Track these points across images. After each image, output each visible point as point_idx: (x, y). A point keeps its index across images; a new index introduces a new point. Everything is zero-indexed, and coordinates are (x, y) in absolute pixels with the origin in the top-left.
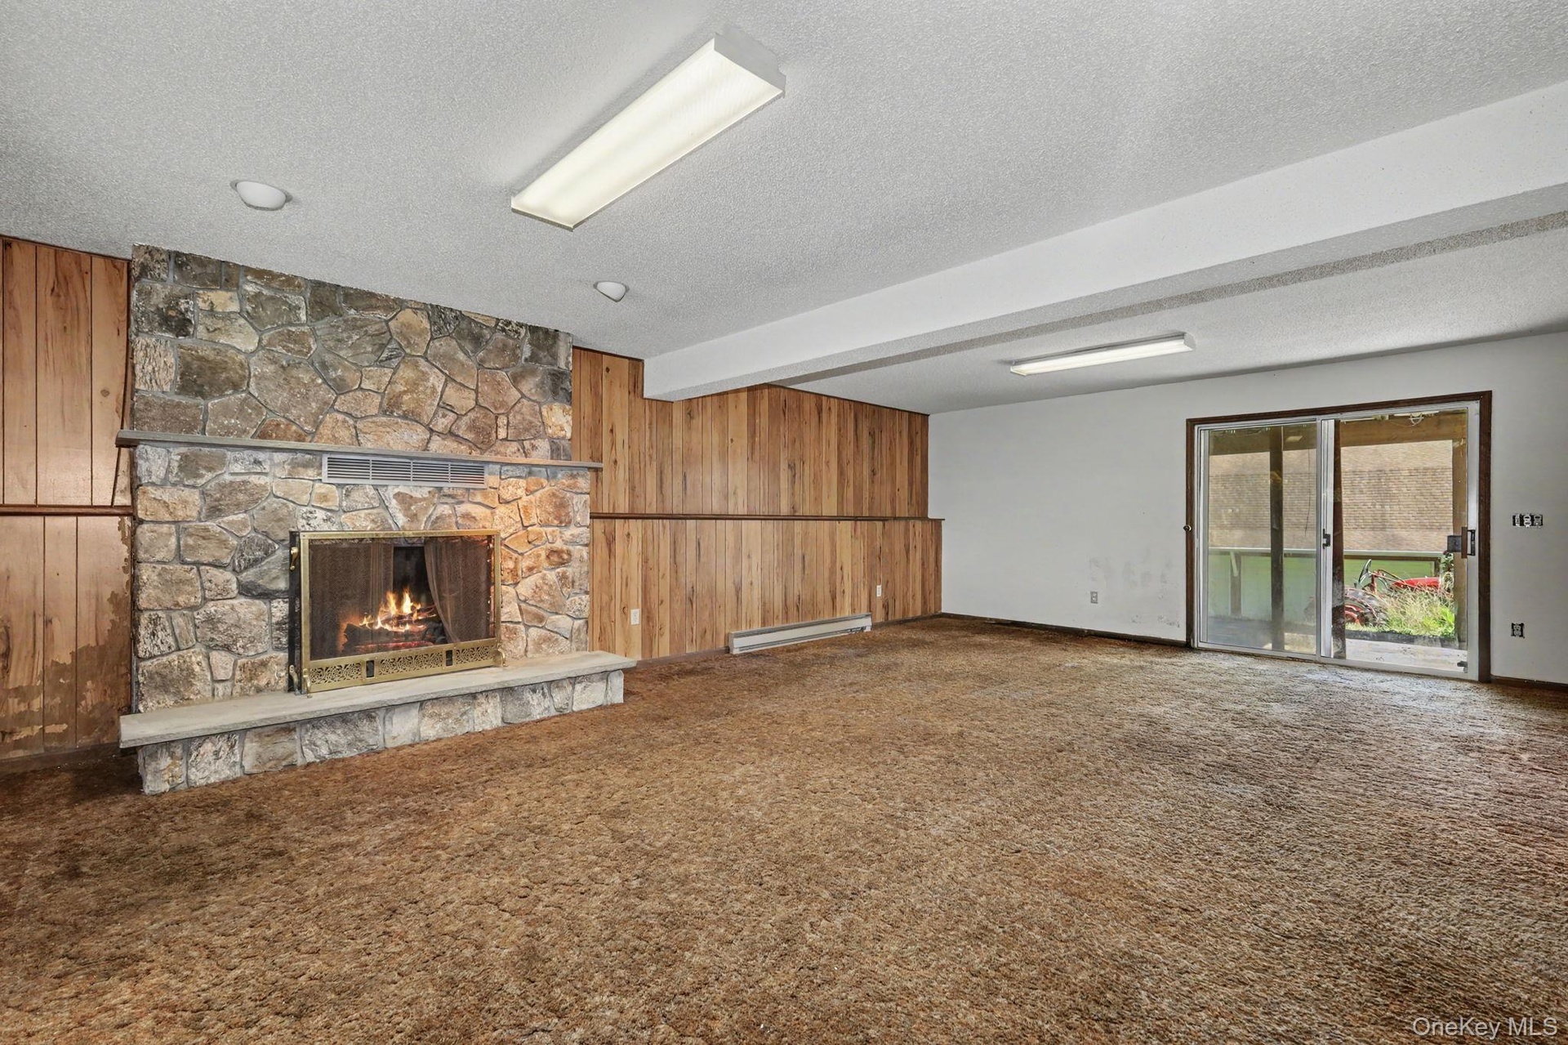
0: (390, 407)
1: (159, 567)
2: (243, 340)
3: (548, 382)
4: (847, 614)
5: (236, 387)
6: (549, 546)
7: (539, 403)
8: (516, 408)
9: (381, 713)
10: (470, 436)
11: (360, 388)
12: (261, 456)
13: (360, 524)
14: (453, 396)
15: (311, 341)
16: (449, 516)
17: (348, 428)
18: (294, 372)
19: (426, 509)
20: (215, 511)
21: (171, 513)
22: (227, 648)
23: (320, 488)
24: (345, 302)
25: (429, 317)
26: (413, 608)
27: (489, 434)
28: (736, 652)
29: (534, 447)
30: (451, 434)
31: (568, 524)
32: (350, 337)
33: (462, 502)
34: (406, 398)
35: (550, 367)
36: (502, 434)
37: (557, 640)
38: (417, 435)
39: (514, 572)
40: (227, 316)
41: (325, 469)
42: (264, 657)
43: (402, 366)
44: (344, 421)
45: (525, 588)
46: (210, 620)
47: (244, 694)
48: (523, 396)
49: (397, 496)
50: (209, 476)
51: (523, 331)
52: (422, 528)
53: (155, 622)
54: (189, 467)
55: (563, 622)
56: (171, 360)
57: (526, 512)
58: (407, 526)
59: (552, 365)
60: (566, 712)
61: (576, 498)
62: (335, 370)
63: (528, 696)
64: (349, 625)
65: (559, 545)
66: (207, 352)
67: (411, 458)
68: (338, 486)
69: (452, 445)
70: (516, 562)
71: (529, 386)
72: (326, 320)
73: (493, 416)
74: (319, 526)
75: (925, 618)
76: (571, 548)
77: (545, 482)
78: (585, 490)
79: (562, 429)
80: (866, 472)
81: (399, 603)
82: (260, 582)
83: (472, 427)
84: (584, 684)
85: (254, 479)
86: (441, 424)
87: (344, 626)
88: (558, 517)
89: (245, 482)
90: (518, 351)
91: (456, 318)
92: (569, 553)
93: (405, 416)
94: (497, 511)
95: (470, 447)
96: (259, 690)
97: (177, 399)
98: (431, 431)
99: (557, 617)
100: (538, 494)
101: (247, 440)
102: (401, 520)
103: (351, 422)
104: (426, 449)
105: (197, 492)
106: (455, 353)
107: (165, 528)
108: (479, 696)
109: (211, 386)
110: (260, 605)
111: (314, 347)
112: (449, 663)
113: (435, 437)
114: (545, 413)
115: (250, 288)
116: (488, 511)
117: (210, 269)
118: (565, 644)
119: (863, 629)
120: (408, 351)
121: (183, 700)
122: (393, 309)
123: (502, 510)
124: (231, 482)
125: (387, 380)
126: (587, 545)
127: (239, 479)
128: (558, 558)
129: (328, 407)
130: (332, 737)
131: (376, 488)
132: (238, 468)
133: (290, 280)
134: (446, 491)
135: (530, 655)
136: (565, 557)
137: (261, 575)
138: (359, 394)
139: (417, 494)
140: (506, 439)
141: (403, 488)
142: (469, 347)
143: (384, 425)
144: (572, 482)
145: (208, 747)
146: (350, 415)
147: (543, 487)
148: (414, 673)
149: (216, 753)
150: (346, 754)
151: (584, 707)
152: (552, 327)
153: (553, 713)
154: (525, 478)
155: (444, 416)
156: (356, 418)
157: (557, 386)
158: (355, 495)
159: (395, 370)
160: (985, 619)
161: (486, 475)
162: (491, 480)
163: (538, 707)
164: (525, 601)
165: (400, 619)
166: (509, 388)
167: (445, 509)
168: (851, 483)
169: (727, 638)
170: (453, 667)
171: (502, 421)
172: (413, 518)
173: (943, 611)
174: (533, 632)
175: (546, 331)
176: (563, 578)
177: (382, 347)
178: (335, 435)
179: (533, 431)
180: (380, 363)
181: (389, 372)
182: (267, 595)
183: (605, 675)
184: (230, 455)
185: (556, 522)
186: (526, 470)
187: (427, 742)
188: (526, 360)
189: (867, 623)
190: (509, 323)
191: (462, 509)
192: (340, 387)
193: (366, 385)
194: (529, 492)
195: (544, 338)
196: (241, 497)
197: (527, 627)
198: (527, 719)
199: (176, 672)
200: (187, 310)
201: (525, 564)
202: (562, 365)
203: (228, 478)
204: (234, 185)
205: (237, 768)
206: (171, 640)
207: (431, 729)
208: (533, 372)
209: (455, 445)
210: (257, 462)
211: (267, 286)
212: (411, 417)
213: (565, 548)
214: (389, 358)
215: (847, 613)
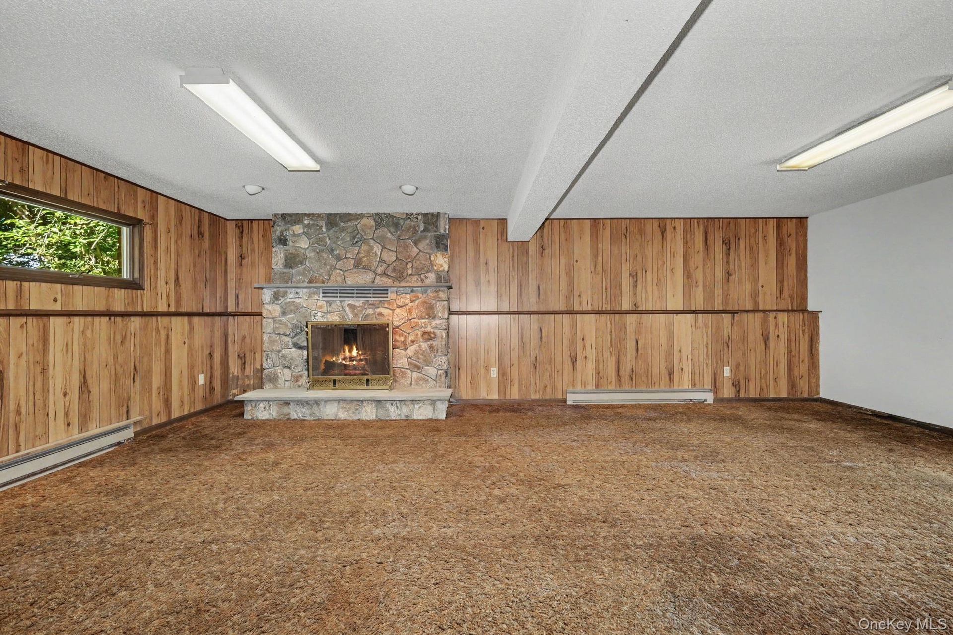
0: (358, 264)
1: (268, 335)
2: (304, 243)
3: (434, 242)
4: (686, 387)
5: (301, 263)
6: (423, 329)
7: (429, 254)
8: (417, 258)
9: (323, 403)
10: (393, 274)
11: (346, 258)
12: (298, 291)
13: (334, 318)
14: (385, 256)
15: (327, 239)
16: (372, 314)
17: (341, 276)
18: (322, 254)
19: (362, 311)
20: (284, 313)
21: (271, 315)
22: (289, 368)
23: (320, 303)
24: (340, 220)
25: (374, 220)
26: (358, 353)
27: (403, 273)
28: (569, 402)
29: (427, 277)
30: (384, 274)
31: (434, 318)
32: (341, 236)
33: (378, 308)
34: (364, 259)
35: (435, 233)
36: (410, 272)
37: (428, 380)
38: (369, 276)
39: (404, 342)
40: (299, 235)
41: (321, 295)
42: (302, 373)
43: (363, 245)
44: (340, 273)
45: (411, 351)
46: (284, 356)
47: (294, 387)
48: (420, 251)
49: (349, 305)
50: (283, 299)
51: (420, 217)
52: (360, 320)
53: (267, 355)
54: (276, 297)
55: (431, 371)
56: (282, 255)
57: (410, 312)
58: (353, 319)
59: (435, 232)
60: (410, 418)
61: (438, 304)
62: (336, 251)
63: (388, 405)
64: (326, 361)
65: (429, 329)
66: (292, 251)
67: (354, 287)
68: (327, 302)
69: (385, 279)
70: (405, 337)
71: (423, 245)
72: (333, 229)
73: (404, 263)
74: (319, 318)
75: (792, 400)
76: (436, 331)
77: (420, 296)
78: (444, 299)
79: (442, 266)
80: (719, 272)
81: (350, 351)
82: (299, 342)
83: (394, 270)
84: (419, 405)
85: (297, 301)
86: (380, 270)
87: (324, 361)
88: (427, 314)
89: (294, 302)
90: (417, 228)
91: (387, 217)
92: (434, 333)
93: (364, 268)
94: (395, 312)
95: (394, 280)
96: (299, 386)
97: (285, 270)
98: (376, 274)
99: (428, 368)
100: (417, 302)
101: (306, 285)
102: (351, 316)
103: (342, 273)
104: (373, 282)
105: (279, 306)
106: (386, 234)
107: (269, 320)
108: (364, 402)
109: (294, 263)
110: (300, 351)
111: (328, 242)
112: (368, 385)
113: (377, 277)
114: (432, 258)
115: (306, 222)
116: (391, 312)
117: (294, 218)
118: (432, 383)
119: (705, 400)
120: (365, 237)
121: (276, 387)
122: (358, 219)
123: (398, 311)
124: (289, 302)
125: (357, 252)
126: (445, 329)
127: (293, 300)
128: (428, 336)
129: (334, 268)
130: (303, 410)
131: (341, 302)
132: (291, 297)
133: (319, 216)
134: (370, 302)
135: (413, 386)
136: (432, 335)
137: (299, 339)
138: (345, 260)
139: (357, 304)
140: (411, 274)
141: (351, 302)
142: (392, 230)
143: (356, 273)
144: (436, 294)
145: (261, 405)
146: (341, 270)
147: (419, 298)
148: (352, 387)
149: (264, 408)
150: (308, 418)
151: (421, 417)
152: (435, 211)
153: (403, 417)
154: (409, 294)
155: (381, 266)
156: (344, 271)
157: (440, 243)
158: (333, 306)
159: (360, 247)
160: (861, 408)
161: (389, 294)
162: (392, 296)
163: (394, 413)
164: (410, 358)
165: (352, 359)
166: (413, 247)
167: (370, 311)
168: (701, 284)
169: (565, 392)
170: (370, 387)
171: (410, 265)
172: (356, 315)
173: (822, 395)
174: (415, 375)
175: (433, 215)
176: (431, 347)
177: (354, 237)
178: (336, 280)
179: (426, 269)
180: (354, 244)
181: (357, 248)
182: (301, 347)
183: (433, 402)
184: (289, 291)
185: (427, 317)
186: (410, 290)
187: (340, 419)
188: (422, 232)
189: (709, 397)
190: (412, 214)
191: (378, 310)
192: (339, 258)
193: (349, 255)
194: (412, 301)
195: (431, 219)
196: (292, 308)
197: (412, 372)
198: (387, 418)
199: (273, 376)
200: (286, 235)
201: (411, 338)
202: (442, 231)
203: (288, 300)
204: (244, 186)
205: (271, 415)
206: (272, 363)
207: (343, 415)
208: (425, 238)
209: (387, 279)
210: (297, 293)
211: (312, 220)
212: (367, 268)
213: (432, 330)
214: (356, 242)
215: (687, 385)
